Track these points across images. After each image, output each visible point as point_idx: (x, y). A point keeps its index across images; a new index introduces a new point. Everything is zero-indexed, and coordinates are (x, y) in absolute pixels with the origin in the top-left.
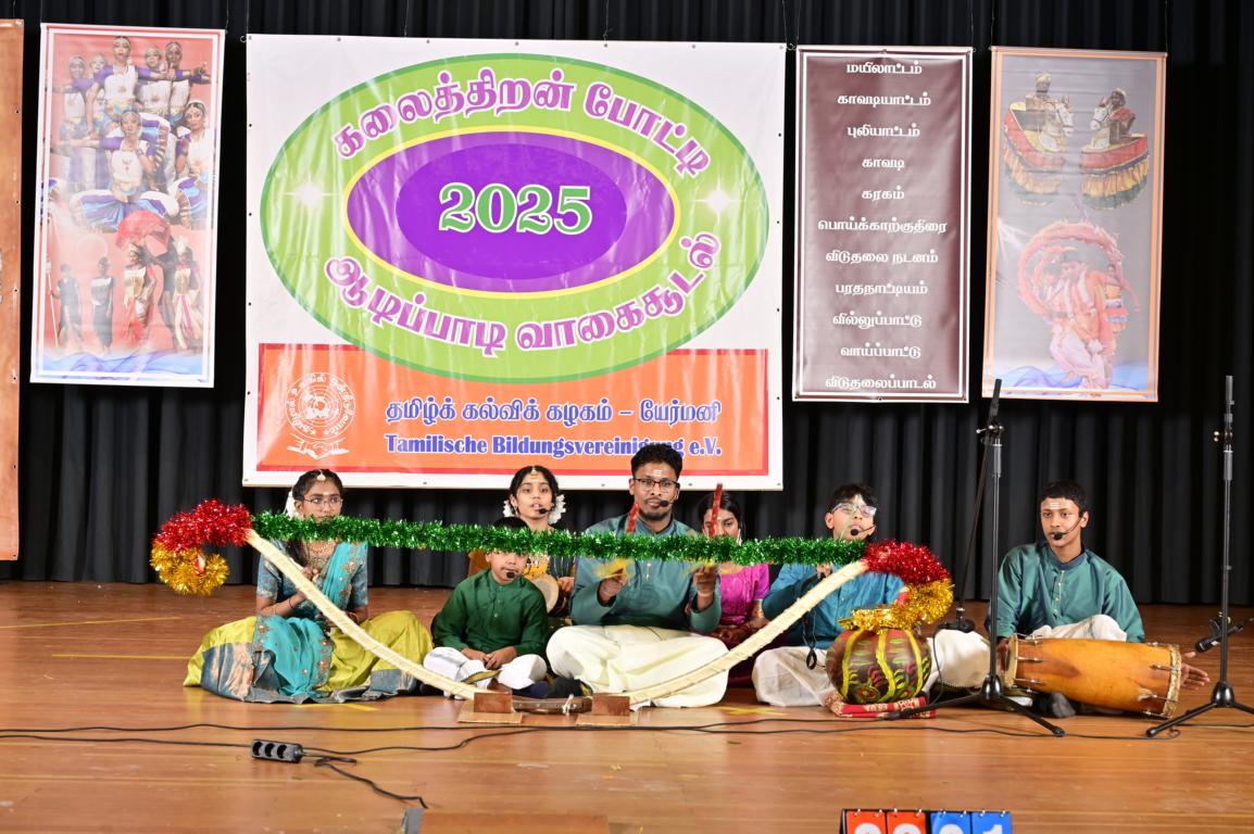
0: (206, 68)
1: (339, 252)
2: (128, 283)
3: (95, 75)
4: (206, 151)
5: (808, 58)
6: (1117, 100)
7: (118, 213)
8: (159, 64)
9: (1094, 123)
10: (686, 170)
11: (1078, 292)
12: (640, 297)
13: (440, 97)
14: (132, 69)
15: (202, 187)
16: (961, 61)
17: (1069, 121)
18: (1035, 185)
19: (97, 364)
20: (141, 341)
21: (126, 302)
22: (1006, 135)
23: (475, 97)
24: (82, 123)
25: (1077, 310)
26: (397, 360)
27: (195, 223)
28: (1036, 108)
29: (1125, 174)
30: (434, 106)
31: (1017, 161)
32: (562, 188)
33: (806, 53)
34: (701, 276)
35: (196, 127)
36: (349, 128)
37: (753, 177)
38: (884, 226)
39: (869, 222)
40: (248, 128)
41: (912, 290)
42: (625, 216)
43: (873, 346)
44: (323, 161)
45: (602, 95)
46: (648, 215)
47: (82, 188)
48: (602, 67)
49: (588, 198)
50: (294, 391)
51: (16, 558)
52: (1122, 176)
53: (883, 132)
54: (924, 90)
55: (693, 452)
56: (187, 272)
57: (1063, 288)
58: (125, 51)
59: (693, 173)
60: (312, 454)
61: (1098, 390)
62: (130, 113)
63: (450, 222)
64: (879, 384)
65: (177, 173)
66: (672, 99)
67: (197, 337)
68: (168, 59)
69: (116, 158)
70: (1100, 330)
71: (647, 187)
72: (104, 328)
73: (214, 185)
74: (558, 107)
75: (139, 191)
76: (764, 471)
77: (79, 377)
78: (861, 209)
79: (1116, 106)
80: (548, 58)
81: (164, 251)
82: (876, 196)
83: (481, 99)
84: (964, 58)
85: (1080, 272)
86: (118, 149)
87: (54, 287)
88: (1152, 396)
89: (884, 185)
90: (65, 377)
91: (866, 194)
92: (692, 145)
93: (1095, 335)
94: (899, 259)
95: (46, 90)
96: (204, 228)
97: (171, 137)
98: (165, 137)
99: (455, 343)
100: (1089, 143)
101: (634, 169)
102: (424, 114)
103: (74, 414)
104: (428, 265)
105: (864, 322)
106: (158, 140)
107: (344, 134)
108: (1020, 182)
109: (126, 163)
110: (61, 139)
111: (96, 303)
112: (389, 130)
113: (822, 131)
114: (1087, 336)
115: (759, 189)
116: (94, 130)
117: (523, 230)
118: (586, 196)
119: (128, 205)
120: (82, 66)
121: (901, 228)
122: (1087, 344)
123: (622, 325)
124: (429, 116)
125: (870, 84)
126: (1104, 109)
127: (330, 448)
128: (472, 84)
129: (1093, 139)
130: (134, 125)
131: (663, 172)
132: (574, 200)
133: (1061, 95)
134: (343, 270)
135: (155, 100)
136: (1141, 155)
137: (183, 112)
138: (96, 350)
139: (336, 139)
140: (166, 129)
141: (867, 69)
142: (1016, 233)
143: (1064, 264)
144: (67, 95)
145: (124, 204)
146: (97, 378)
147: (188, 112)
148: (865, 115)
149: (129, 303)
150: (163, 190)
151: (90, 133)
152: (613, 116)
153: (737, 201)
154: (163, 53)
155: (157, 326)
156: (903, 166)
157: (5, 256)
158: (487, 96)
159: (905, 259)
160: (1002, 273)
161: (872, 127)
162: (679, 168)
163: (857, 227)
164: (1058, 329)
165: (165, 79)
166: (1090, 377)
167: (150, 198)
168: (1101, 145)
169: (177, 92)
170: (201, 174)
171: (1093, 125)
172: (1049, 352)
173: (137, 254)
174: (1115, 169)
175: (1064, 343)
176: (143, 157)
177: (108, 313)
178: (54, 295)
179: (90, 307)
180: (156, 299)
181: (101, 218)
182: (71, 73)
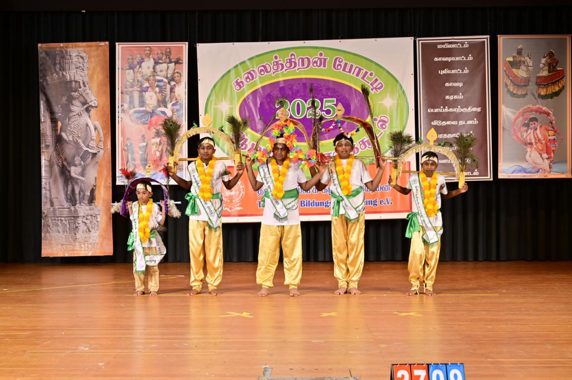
0: (181, 58)
2: (153, 144)
3: (138, 62)
4: (182, 90)
5: (422, 43)
6: (551, 55)
7: (148, 117)
8: (163, 57)
9: (542, 64)
10: (374, 90)
11: (536, 133)
12: (358, 142)
13: (274, 65)
14: (152, 59)
15: (181, 105)
16: (485, 41)
17: (531, 64)
18: (518, 91)
20: (159, 167)
21: (152, 152)
23: (288, 65)
24: (133, 81)
25: (537, 141)
27: (179, 120)
28: (517, 59)
30: (272, 69)
31: (510, 81)
32: (324, 99)
33: (421, 41)
34: (382, 133)
35: (178, 81)
36: (238, 79)
37: (401, 92)
38: (455, 110)
39: (449, 108)
40: (199, 81)
42: (351, 110)
44: (229, 93)
45: (339, 61)
46: (360, 109)
47: (134, 107)
48: (339, 50)
51: (112, 254)
52: (554, 86)
53: (453, 72)
54: (469, 54)
55: (381, 204)
57: (531, 132)
58: (149, 52)
59: (377, 91)
60: (228, 210)
61: (547, 174)
62: (152, 77)
65: (171, 100)
66: (368, 62)
67: (181, 164)
68: (166, 55)
69: (147, 95)
70: (547, 150)
71: (358, 98)
72: (144, 162)
73: (185, 104)
74: (322, 67)
75: (156, 107)
78: (446, 103)
80: (317, 48)
82: (451, 98)
83: (291, 65)
84: (486, 40)
85: (538, 125)
86: (147, 91)
87: (124, 146)
88: (569, 176)
89: (455, 93)
91: (447, 97)
92: (376, 80)
94: (461, 123)
96: (182, 121)
97: (168, 86)
98: (165, 86)
100: (540, 73)
101: (354, 91)
102: (268, 72)
106: (163, 87)
107: (237, 82)
108: (511, 90)
109: (151, 97)
110: (126, 88)
111: (141, 153)
112: (255, 79)
113: (429, 73)
114: (541, 152)
115: (404, 96)
116: (138, 84)
117: (310, 117)
118: (334, 102)
119: (152, 114)
120: (133, 59)
121: (462, 110)
122: (541, 155)
124: (270, 73)
125: (448, 52)
126: (545, 59)
127: (235, 207)
128: (287, 60)
129: (541, 71)
130: (154, 81)
132: (329, 104)
133: (527, 54)
135: (161, 71)
136: (561, 77)
137: (173, 75)
139: (234, 84)
140: (166, 82)
141: (446, 46)
142: (511, 111)
143: (531, 123)
144: (127, 71)
145: (151, 113)
147: (175, 75)
148: (446, 65)
149: (154, 152)
150: (166, 107)
151: (136, 86)
152: (344, 70)
153: (397, 102)
154: (164, 52)
156: (462, 85)
157: (105, 135)
158: (293, 64)
159: (464, 123)
160: (505, 127)
161: (449, 70)
162: (372, 89)
163: (445, 111)
164: (529, 149)
165: (165, 63)
166: (543, 169)
167: (161, 110)
168: (545, 73)
169: (170, 68)
170: (180, 100)
171: (541, 65)
172: (525, 158)
173: (156, 132)
174: (551, 83)
175: (532, 155)
176: (157, 94)
177: (146, 156)
178: (124, 150)
179: (139, 154)
180: (164, 150)
181: (142, 119)
182: (128, 62)
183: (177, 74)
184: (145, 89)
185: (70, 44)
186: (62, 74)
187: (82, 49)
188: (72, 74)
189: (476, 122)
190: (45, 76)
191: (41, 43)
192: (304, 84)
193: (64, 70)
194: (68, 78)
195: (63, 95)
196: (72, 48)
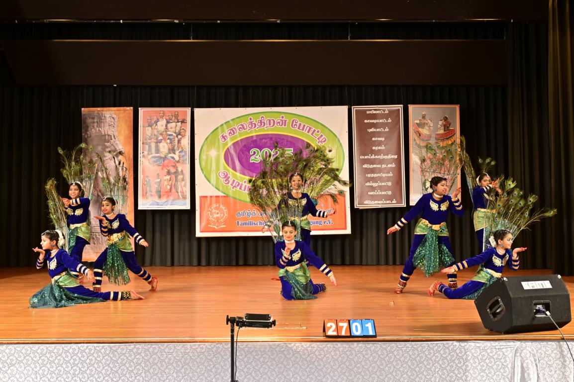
0: (186, 119)
1: (222, 170)
2: (165, 180)
3: (155, 122)
4: (186, 142)
5: (356, 110)
6: (446, 119)
7: (162, 160)
8: (172, 119)
10: (320, 143)
13: (249, 124)
14: (165, 120)
15: (185, 153)
16: (399, 109)
17: (432, 125)
19: (156, 204)
20: (169, 197)
21: (165, 185)
22: (414, 130)
23: (259, 124)
24: (151, 135)
26: (239, 200)
27: (184, 162)
28: (422, 122)
30: (248, 127)
31: (417, 137)
32: (285, 149)
33: (354, 109)
35: (183, 135)
36: (224, 134)
37: (339, 145)
38: (379, 157)
39: (375, 156)
40: (196, 135)
41: (388, 175)
43: (377, 191)
44: (217, 144)
45: (295, 122)
47: (151, 154)
48: (295, 115)
49: (292, 152)
50: (210, 209)
52: (448, 140)
53: (378, 130)
54: (389, 118)
55: (325, 223)
56: (182, 176)
58: (163, 115)
59: (322, 144)
60: (216, 227)
62: (164, 133)
63: (253, 160)
64: (380, 202)
65: (178, 148)
66: (315, 123)
67: (185, 195)
68: (175, 117)
69: (161, 145)
72: (159, 193)
73: (188, 152)
74: (283, 126)
75: (168, 154)
76: (345, 229)
77: (151, 207)
78: (373, 152)
80: (280, 112)
81: (175, 171)
82: (376, 148)
83: (261, 124)
86: (161, 142)
87: (144, 182)
89: (379, 145)
90: (147, 208)
91: (374, 148)
92: (322, 136)
94: (384, 166)
95: (141, 126)
96: (186, 164)
97: (176, 138)
98: (174, 138)
102: (245, 129)
103: (149, 219)
104: (246, 172)
105: (375, 185)
106: (173, 140)
107: (222, 136)
108: (418, 143)
109: (164, 146)
110: (146, 140)
112: (235, 134)
113: (360, 130)
115: (341, 147)
116: (154, 137)
119: (165, 158)
120: (151, 119)
121: (386, 157)
125: (374, 117)
126: (441, 122)
127: (221, 225)
128: (258, 120)
129: (439, 130)
130: (166, 135)
131: (314, 144)
134: (223, 174)
135: (171, 128)
136: (453, 134)
137: (179, 131)
138: (156, 199)
139: (220, 137)
141: (373, 112)
142: (418, 158)
144: (147, 128)
145: (163, 158)
146: (157, 207)
148: (372, 125)
150: (174, 153)
152: (299, 128)
153: (336, 151)
154: (173, 115)
156: (384, 139)
158: (263, 123)
159: (385, 166)
160: (414, 169)
161: (375, 128)
162: (319, 142)
163: (372, 157)
165: (174, 122)
167: (171, 156)
168: (442, 132)
169: (177, 126)
170: (185, 149)
171: (439, 126)
173: (167, 172)
174: (446, 138)
176: (169, 145)
177: (160, 189)
178: (145, 185)
179: (154, 187)
180: (173, 185)
181: (157, 162)
182: (148, 122)
183: (182, 131)
185: (105, 109)
186: (99, 130)
187: (113, 112)
188: (106, 129)
189: (394, 165)
190: (87, 131)
191: (84, 107)
192: (271, 139)
193: (100, 127)
194: (103, 133)
195: (99, 145)
196: (107, 111)
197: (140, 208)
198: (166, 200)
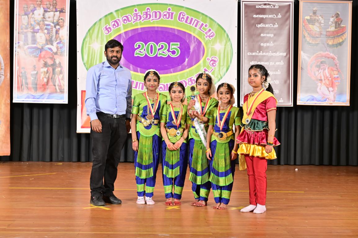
0: (64, 8)
2: (42, 73)
3: (31, 10)
4: (65, 33)
5: (244, 4)
6: (337, 15)
7: (38, 52)
8: (50, 7)
10: (208, 37)
11: (325, 73)
12: (195, 76)
13: (134, 16)
14: (42, 8)
15: (64, 44)
16: (290, 4)
17: (323, 22)
18: (313, 41)
19: (33, 97)
20: (46, 90)
21: (41, 78)
22: (304, 26)
23: (145, 16)
24: (27, 25)
25: (325, 78)
27: (62, 54)
28: (313, 18)
29: (340, 38)
30: (133, 19)
31: (307, 34)
32: (171, 43)
33: (244, 2)
34: (213, 69)
35: (62, 26)
36: (107, 26)
37: (228, 40)
38: (267, 54)
39: (263, 52)
40: (77, 27)
41: (276, 73)
42: (190, 51)
44: (100, 36)
45: (183, 15)
46: (197, 51)
47: (28, 44)
48: (182, 7)
49: (179, 46)
51: (9, 155)
52: (339, 38)
53: (267, 26)
54: (279, 13)
56: (59, 69)
57: (321, 72)
58: (40, 3)
59: (210, 38)
61: (332, 102)
62: (42, 22)
63: (138, 54)
65: (56, 39)
66: (203, 16)
67: (62, 88)
68: (53, 5)
69: (38, 35)
70: (332, 85)
71: (196, 43)
72: (35, 86)
73: (67, 43)
74: (170, 19)
75: (45, 45)
77: (28, 101)
78: (260, 49)
79: (337, 17)
80: (167, 4)
81: (53, 63)
82: (265, 45)
83: (147, 17)
85: (326, 67)
86: (38, 32)
87: (20, 74)
88: (348, 104)
89: (267, 42)
90: (23, 101)
91: (262, 44)
92: (210, 30)
93: (331, 86)
95: (16, 15)
96: (64, 56)
97: (54, 29)
98: (52, 29)
99: (139, 90)
100: (329, 28)
101: (193, 37)
102: (129, 21)
103: (27, 112)
104: (131, 66)
106: (50, 30)
107: (106, 28)
108: (308, 40)
109: (41, 37)
110: (22, 29)
111: (33, 79)
112: (119, 26)
113: (249, 25)
114: (328, 86)
115: (230, 43)
116: (31, 27)
117: (160, 56)
118: (178, 45)
119: (42, 49)
120: (27, 7)
121: (272, 54)
122: (328, 89)
123: (190, 84)
124: (131, 22)
125: (262, 11)
126: (333, 18)
128: (144, 12)
129: (330, 27)
130: (43, 25)
131: (201, 38)
132: (175, 47)
133: (320, 14)
135: (49, 18)
136: (344, 32)
138: (33, 93)
139: (104, 29)
140: (53, 26)
141: (262, 7)
142: (307, 56)
143: (321, 65)
144: (23, 16)
145: (40, 49)
146: (33, 101)
147: (59, 21)
148: (261, 21)
149: (42, 78)
150: (52, 44)
151: (30, 28)
152: (186, 22)
153: (224, 47)
154: (52, 3)
155: (51, 85)
156: (273, 36)
157: (5, 65)
158: (148, 16)
159: (273, 64)
160: (303, 67)
161: (264, 24)
162: (206, 37)
163: (259, 54)
164: (319, 84)
165: (52, 11)
166: (329, 99)
167: (48, 47)
168: (332, 29)
169: (55, 15)
170: (63, 40)
171: (330, 23)
172: (317, 91)
173: (44, 64)
174: (337, 36)
175: (321, 88)
176: (46, 35)
177: (36, 81)
178: (20, 76)
179: (31, 80)
180: (50, 77)
181: (34, 53)
182: (24, 9)
183: (61, 21)
184: (36, 31)
189: (282, 63)
192: (157, 31)
197: (14, 101)
198: (42, 94)
